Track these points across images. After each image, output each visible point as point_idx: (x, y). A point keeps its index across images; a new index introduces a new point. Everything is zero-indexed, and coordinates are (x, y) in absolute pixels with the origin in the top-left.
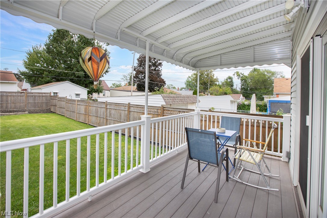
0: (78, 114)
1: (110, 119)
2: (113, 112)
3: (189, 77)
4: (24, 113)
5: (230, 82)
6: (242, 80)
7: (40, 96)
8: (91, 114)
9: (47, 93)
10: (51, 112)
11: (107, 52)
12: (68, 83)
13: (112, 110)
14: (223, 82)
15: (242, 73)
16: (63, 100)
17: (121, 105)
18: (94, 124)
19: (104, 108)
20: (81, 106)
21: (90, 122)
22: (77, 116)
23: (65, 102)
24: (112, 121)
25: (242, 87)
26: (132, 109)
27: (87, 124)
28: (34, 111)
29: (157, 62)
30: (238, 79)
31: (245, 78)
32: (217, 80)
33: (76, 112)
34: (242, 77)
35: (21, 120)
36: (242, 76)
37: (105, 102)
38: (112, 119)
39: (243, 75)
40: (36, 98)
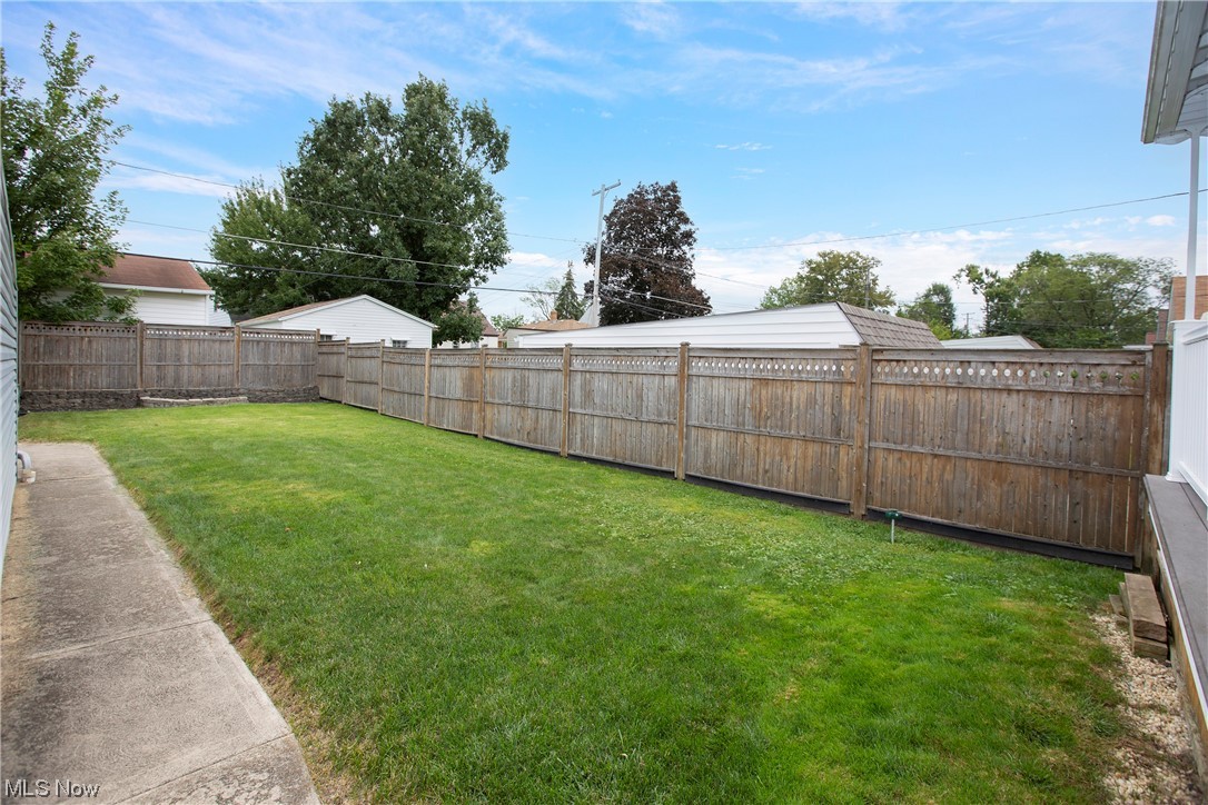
0: (433, 401)
1: (589, 411)
2: (600, 384)
3: (773, 291)
4: (234, 401)
5: (940, 305)
6: (989, 297)
7: (285, 342)
8: (493, 397)
9: (307, 333)
10: (322, 399)
11: (495, 196)
12: (367, 303)
13: (596, 376)
14: (913, 305)
15: (992, 270)
16: (368, 353)
17: (641, 353)
18: (508, 436)
19: (560, 370)
20: (447, 370)
21: (488, 427)
22: (429, 408)
23: (379, 361)
24: (596, 420)
25: (988, 323)
26: (699, 366)
27: (476, 436)
28: (264, 394)
29: (678, 228)
30: (976, 293)
31: (1003, 288)
32: (889, 297)
33: (426, 393)
34: (991, 285)
35: (234, 420)
36: (988, 280)
37: (562, 349)
38: (598, 412)
39: (994, 276)
40: (269, 348)
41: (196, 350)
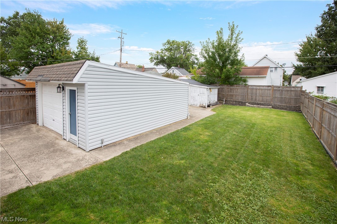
0: (315, 119)
10: (300, 110)
18: (325, 143)
21: (322, 136)
23: (308, 100)
27: (318, 139)
33: (313, 116)
40: (283, 92)
41: (261, 92)
